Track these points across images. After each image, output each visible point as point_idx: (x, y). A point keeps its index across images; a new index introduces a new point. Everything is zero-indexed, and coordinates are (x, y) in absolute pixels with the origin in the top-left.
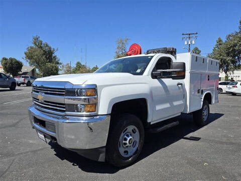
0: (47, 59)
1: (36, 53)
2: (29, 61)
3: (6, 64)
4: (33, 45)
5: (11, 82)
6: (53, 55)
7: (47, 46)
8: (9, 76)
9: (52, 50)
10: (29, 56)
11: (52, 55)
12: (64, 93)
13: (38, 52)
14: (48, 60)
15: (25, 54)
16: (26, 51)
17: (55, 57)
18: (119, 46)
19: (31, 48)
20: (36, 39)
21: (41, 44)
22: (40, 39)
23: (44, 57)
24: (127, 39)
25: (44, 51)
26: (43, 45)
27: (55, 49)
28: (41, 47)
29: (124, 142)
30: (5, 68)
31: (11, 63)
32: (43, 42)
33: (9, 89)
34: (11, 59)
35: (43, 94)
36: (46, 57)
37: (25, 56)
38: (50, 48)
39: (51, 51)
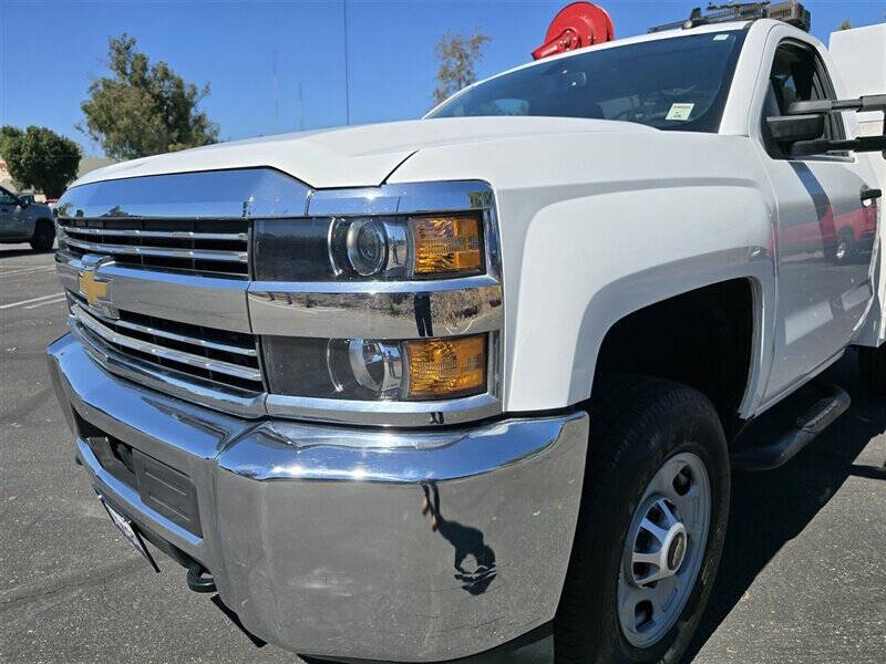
0: (170, 128)
1: (127, 105)
2: (103, 137)
3: (18, 151)
4: (112, 75)
5: (33, 217)
6: (192, 111)
7: (166, 75)
8: (31, 199)
9: (187, 91)
10: (102, 120)
11: (187, 112)
12: (242, 257)
13: (134, 100)
14: (175, 134)
15: (86, 109)
16: (88, 98)
17: (199, 120)
18: (445, 69)
19: (108, 85)
20: (122, 50)
21: (144, 69)
22: (137, 49)
23: (157, 121)
24: (480, 39)
25: (157, 97)
26: (149, 74)
27: (200, 88)
28: (144, 83)
29: (638, 557)
30: (16, 169)
31: (36, 148)
32: (151, 63)
33: (27, 246)
34: (36, 134)
35: (108, 266)
36: (165, 120)
37: (84, 118)
38: (179, 85)
39: (182, 95)
